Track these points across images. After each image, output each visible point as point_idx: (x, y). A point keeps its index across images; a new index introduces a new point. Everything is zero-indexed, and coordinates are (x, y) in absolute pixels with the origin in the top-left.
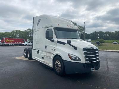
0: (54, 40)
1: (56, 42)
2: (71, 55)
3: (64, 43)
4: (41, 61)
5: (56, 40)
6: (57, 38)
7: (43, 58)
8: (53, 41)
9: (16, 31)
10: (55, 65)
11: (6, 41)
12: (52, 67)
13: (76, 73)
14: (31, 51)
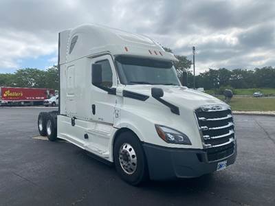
0: (115, 89)
1: (121, 94)
2: (164, 130)
3: (142, 98)
4: (82, 145)
5: (120, 88)
6: (122, 83)
7: (86, 137)
8: (113, 92)
9: (28, 70)
10: (121, 156)
11: (5, 95)
12: (111, 160)
13: (179, 176)
14: (56, 118)
